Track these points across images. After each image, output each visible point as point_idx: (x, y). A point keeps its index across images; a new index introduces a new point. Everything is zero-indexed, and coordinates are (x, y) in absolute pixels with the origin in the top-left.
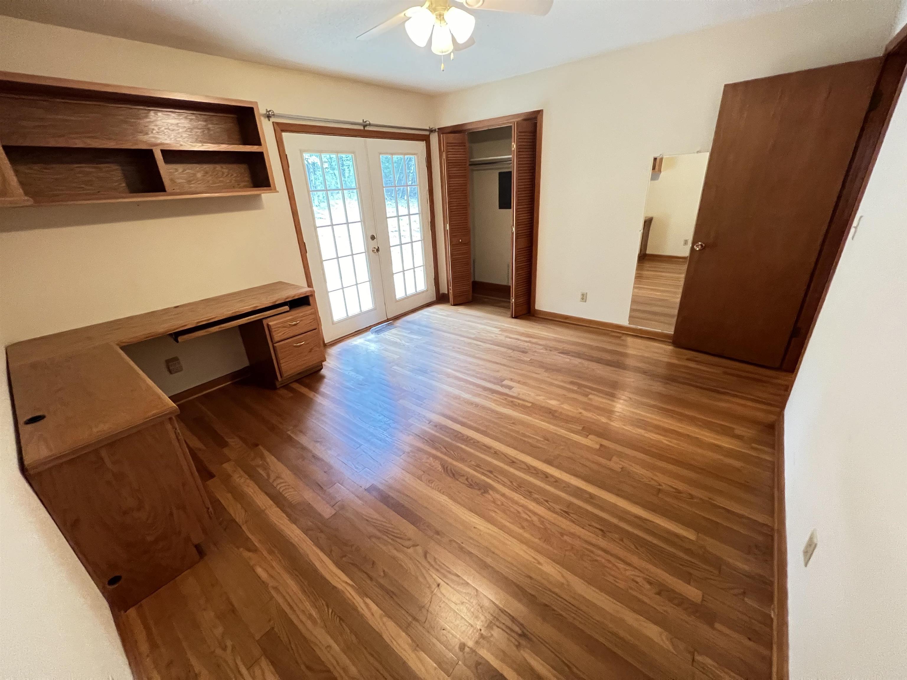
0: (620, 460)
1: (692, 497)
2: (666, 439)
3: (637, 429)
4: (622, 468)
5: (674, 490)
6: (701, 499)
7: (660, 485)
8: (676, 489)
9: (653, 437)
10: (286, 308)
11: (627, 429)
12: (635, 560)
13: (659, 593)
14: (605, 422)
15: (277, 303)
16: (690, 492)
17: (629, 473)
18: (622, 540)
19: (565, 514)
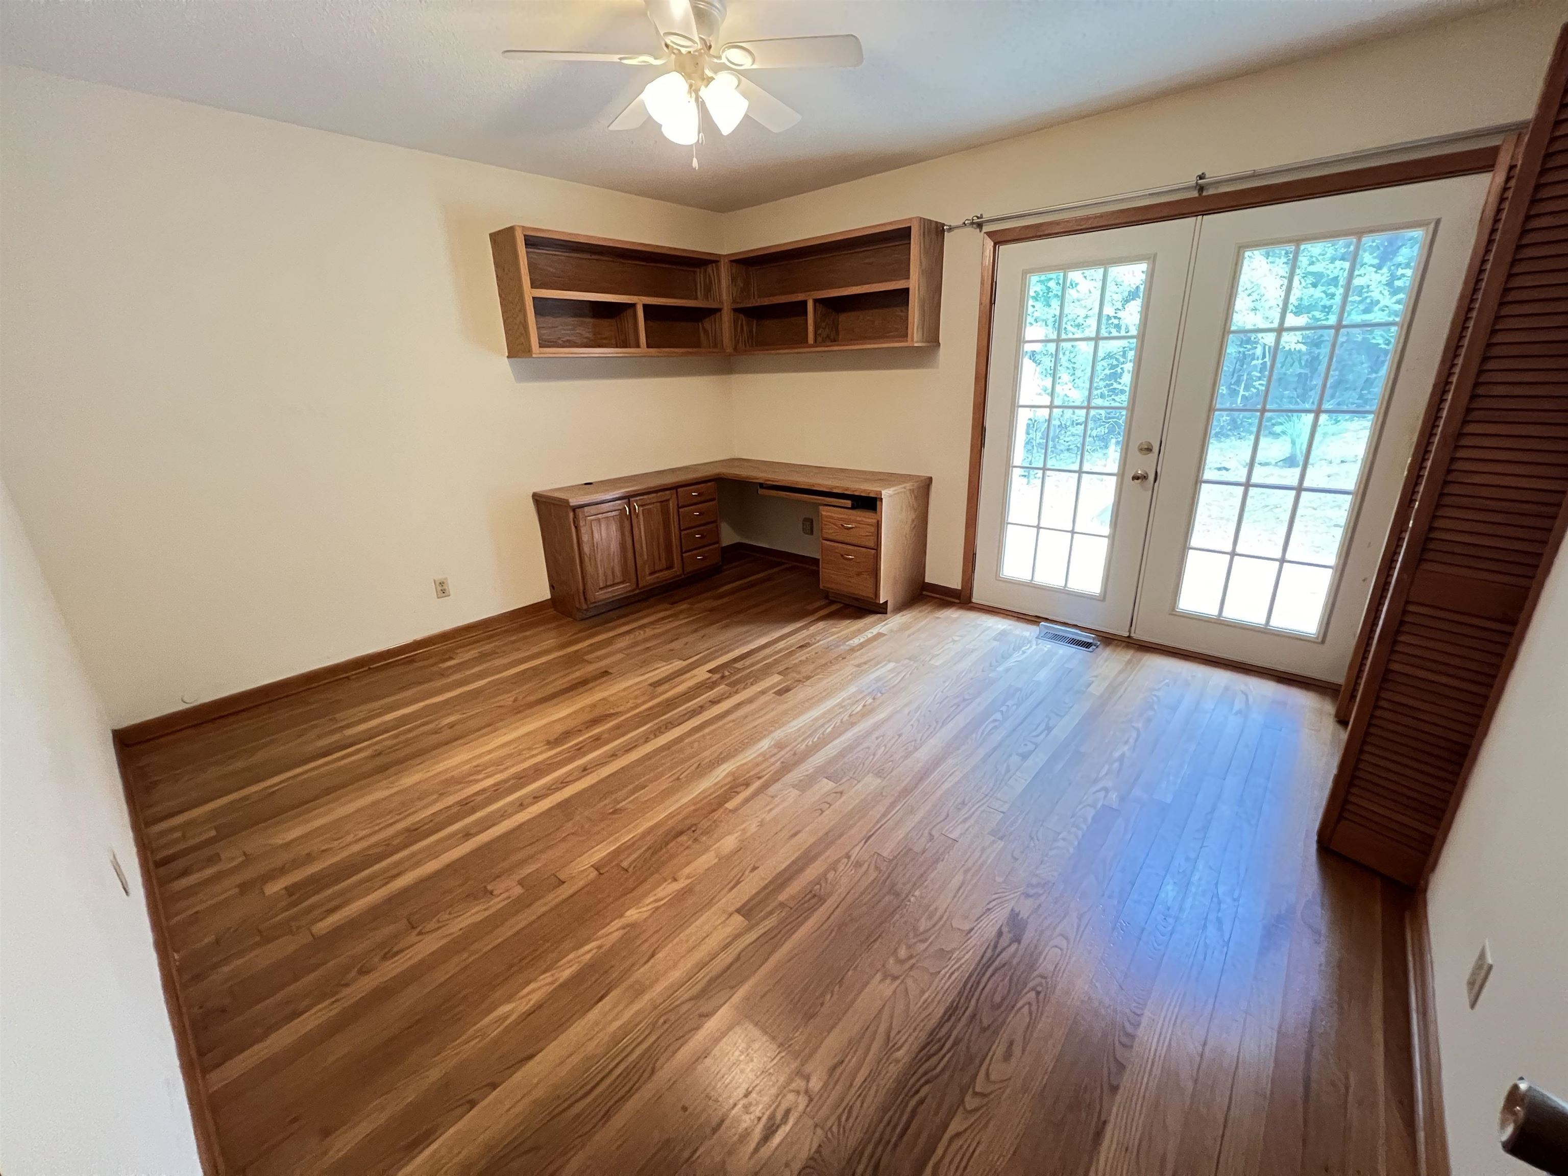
0: (509, 897)
1: (363, 972)
2: (514, 1017)
3: (575, 968)
4: (491, 893)
5: (395, 949)
6: (347, 985)
7: (420, 933)
8: (397, 953)
9: (533, 991)
10: (848, 503)
11: (587, 948)
12: (356, 848)
13: (308, 855)
14: (628, 913)
15: (835, 491)
16: (373, 975)
17: (476, 898)
18: (388, 845)
19: (464, 803)
